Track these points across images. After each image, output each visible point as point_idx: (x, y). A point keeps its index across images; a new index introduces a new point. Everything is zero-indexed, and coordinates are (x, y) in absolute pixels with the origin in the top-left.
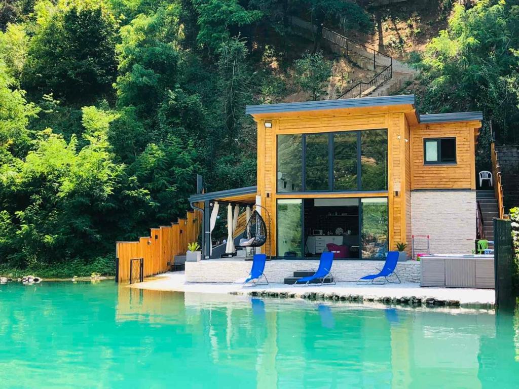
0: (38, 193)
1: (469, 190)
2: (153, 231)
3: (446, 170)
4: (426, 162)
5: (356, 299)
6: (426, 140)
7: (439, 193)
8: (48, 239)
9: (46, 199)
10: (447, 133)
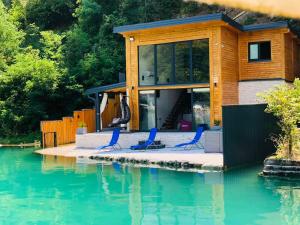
0: (16, 89)
1: (280, 79)
2: (76, 113)
3: (264, 65)
4: (250, 60)
5: (145, 162)
6: (250, 44)
7: (258, 82)
8: (17, 118)
9: (20, 93)
10: (265, 38)
